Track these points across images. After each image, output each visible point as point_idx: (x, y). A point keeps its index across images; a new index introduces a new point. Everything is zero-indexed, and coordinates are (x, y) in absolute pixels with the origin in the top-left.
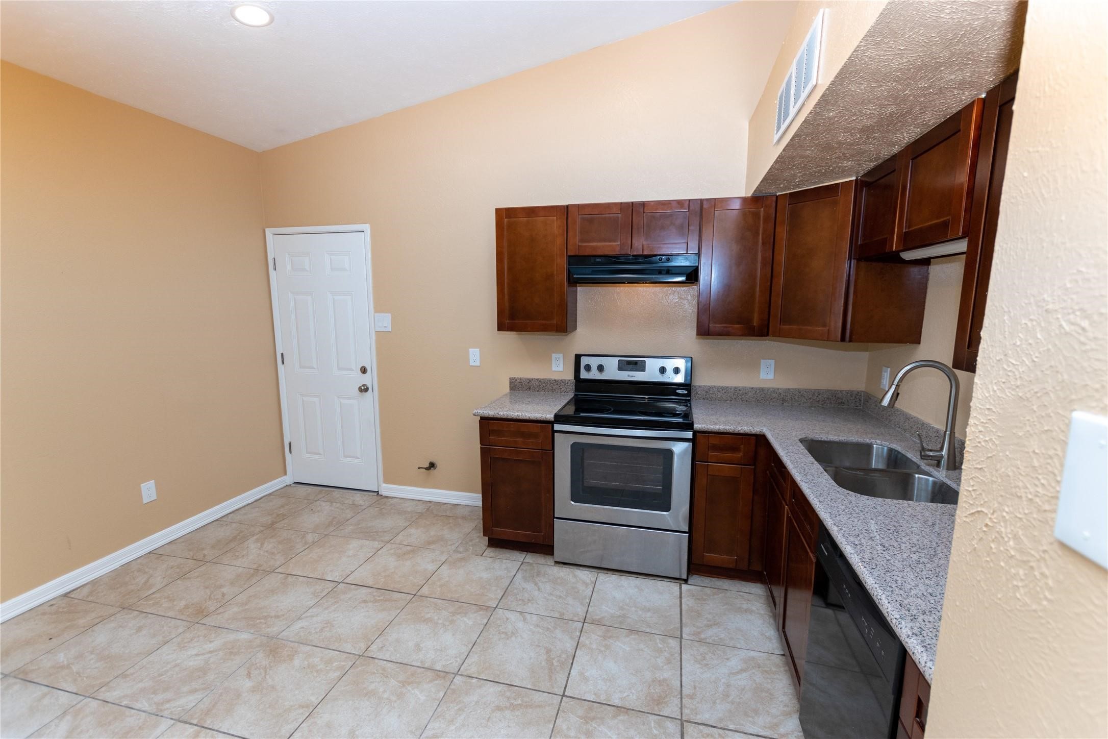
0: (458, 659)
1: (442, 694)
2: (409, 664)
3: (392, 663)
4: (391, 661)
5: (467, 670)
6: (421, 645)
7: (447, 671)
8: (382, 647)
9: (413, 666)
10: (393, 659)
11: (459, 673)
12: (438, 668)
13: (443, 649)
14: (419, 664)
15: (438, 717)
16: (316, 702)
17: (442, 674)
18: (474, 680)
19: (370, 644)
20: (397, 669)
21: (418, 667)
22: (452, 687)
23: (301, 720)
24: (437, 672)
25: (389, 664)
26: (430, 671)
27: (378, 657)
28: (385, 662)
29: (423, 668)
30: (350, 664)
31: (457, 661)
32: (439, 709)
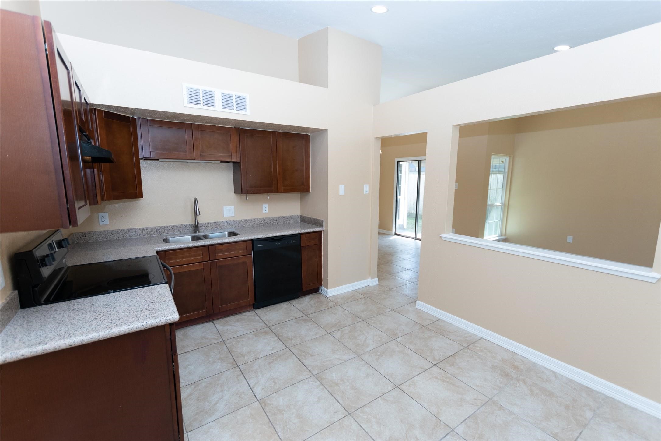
0: (307, 381)
1: (326, 371)
2: (329, 393)
3: (336, 398)
4: (336, 400)
5: (308, 375)
6: (316, 400)
7: (316, 379)
8: (336, 412)
9: (328, 391)
10: (335, 401)
11: (312, 375)
12: (319, 382)
13: (308, 391)
14: (325, 390)
15: (333, 364)
16: (379, 399)
17: (319, 379)
18: (309, 369)
19: (341, 420)
20: (336, 393)
21: (326, 388)
22: (320, 371)
23: (387, 394)
24: (321, 381)
25: (338, 398)
26: (323, 384)
27: (341, 407)
28: (339, 401)
29: (324, 387)
30: (357, 412)
31: (308, 381)
32: (331, 366)
